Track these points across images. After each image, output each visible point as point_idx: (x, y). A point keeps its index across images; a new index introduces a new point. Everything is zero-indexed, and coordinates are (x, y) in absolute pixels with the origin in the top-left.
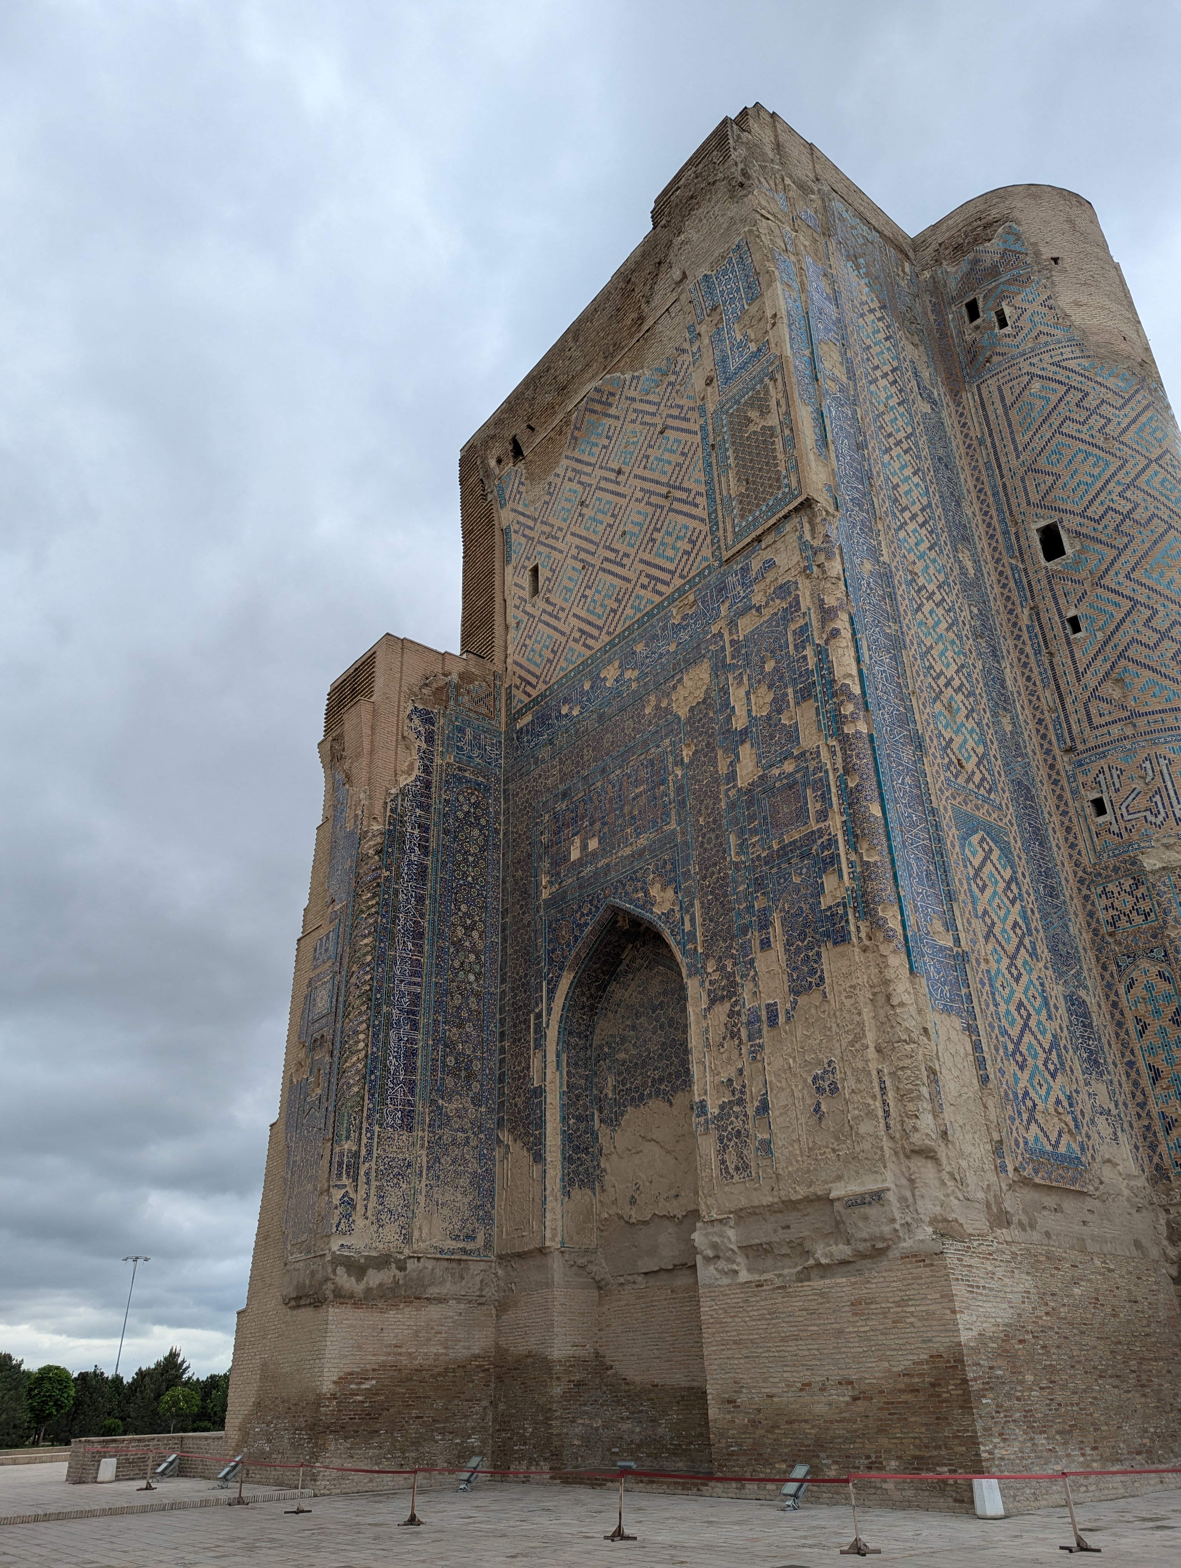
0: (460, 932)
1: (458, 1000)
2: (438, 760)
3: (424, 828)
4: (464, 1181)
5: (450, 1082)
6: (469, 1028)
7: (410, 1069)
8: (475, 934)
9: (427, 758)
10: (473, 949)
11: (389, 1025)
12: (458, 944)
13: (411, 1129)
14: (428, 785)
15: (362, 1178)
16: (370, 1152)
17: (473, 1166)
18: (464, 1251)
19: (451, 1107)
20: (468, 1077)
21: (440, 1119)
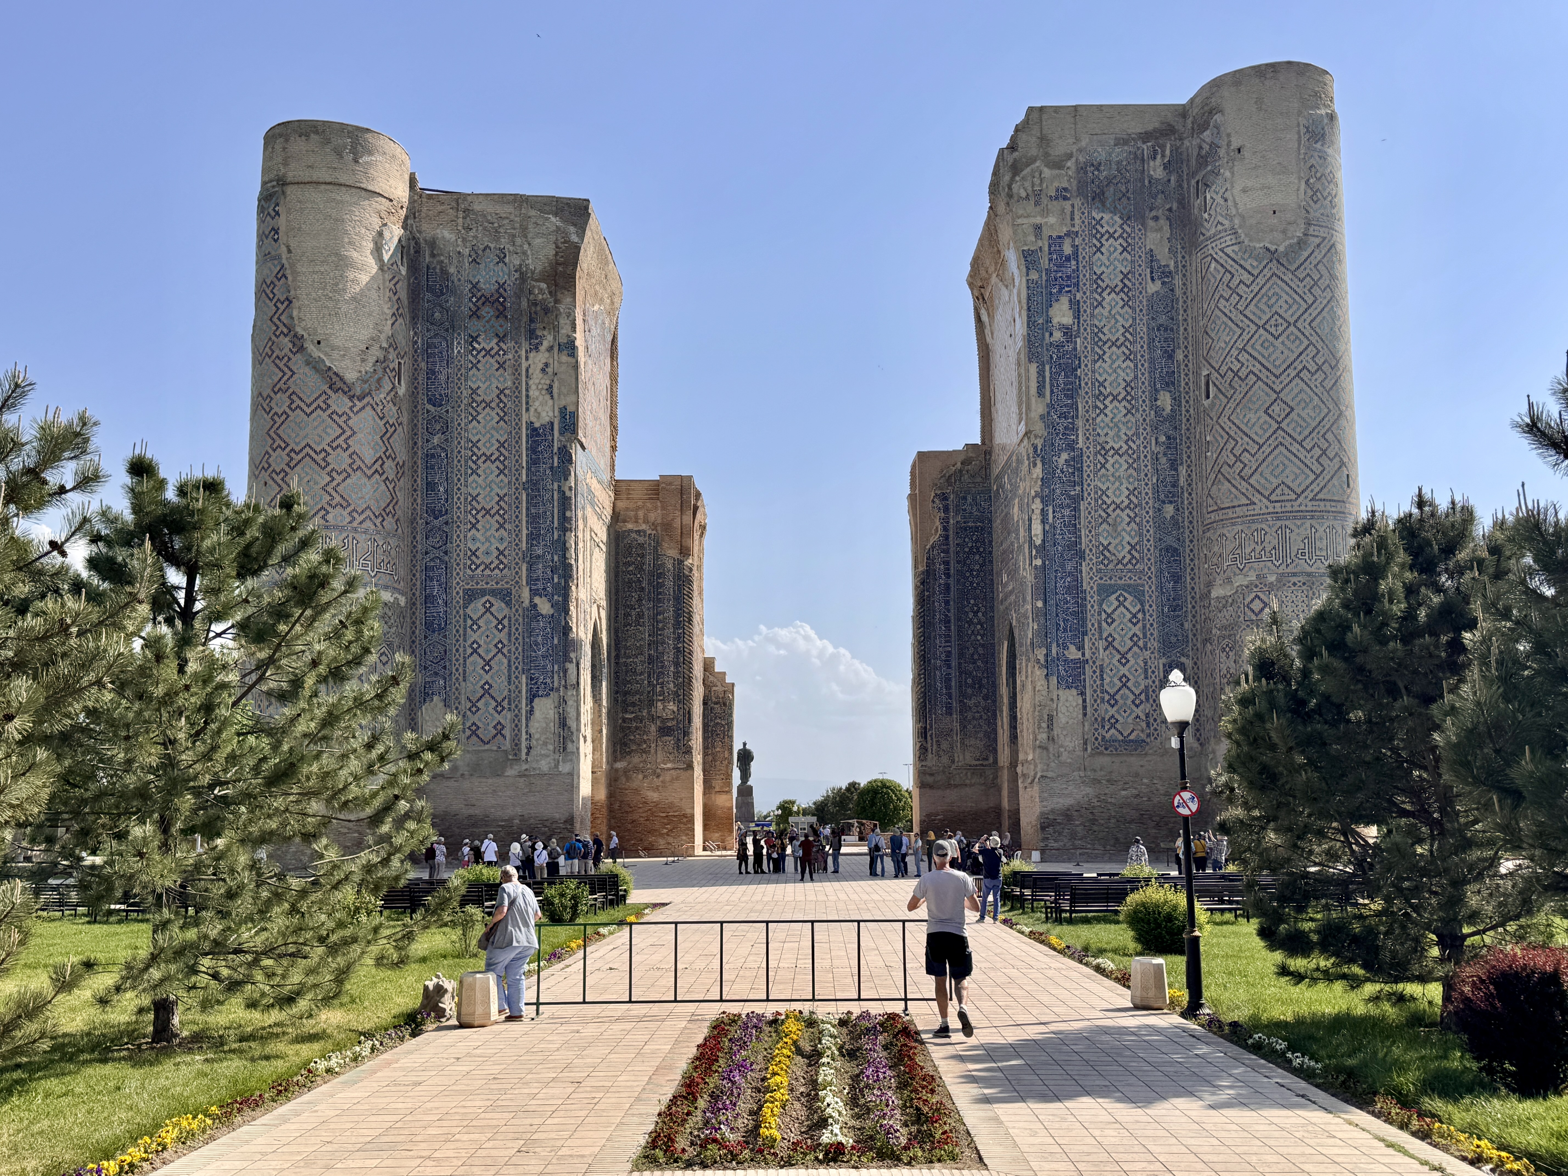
0: (971, 615)
1: (971, 650)
2: (952, 521)
3: (946, 563)
4: (981, 735)
5: (969, 691)
6: (979, 663)
7: (948, 687)
8: (980, 614)
9: (945, 521)
10: (979, 623)
11: (936, 668)
12: (970, 622)
13: (951, 714)
14: (947, 537)
15: (929, 738)
16: (931, 727)
17: (985, 727)
18: (982, 765)
19: (970, 703)
20: (980, 687)
21: (964, 708)
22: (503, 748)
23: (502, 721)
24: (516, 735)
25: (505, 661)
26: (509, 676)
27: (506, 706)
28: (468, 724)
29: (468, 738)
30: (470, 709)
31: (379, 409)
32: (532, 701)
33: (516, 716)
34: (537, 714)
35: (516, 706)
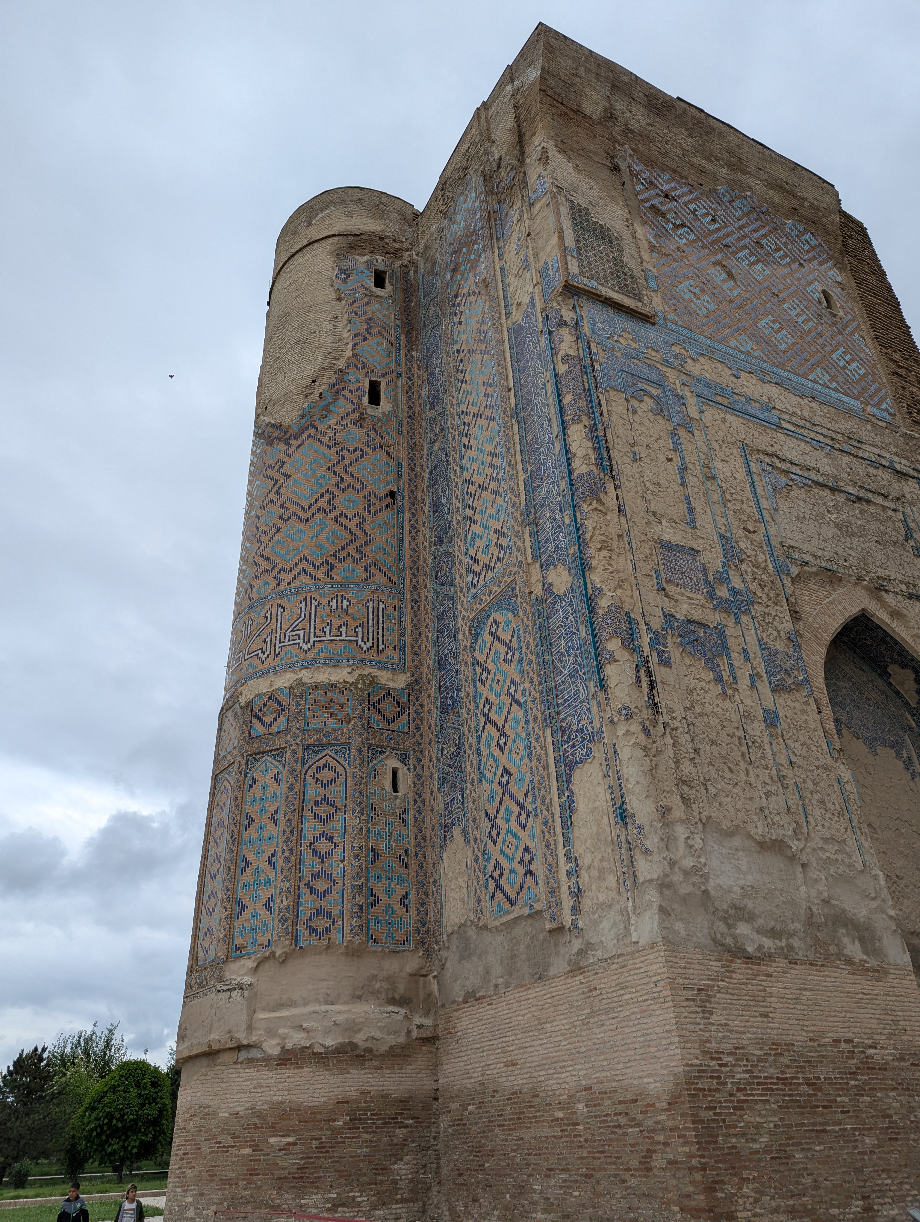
22: (538, 906)
23: (531, 845)
24: (550, 868)
25: (521, 714)
26: (529, 740)
27: (530, 807)
28: (491, 867)
29: (492, 898)
30: (490, 836)
31: (326, 439)
32: (569, 782)
33: (545, 823)
34: (582, 805)
35: (543, 802)
